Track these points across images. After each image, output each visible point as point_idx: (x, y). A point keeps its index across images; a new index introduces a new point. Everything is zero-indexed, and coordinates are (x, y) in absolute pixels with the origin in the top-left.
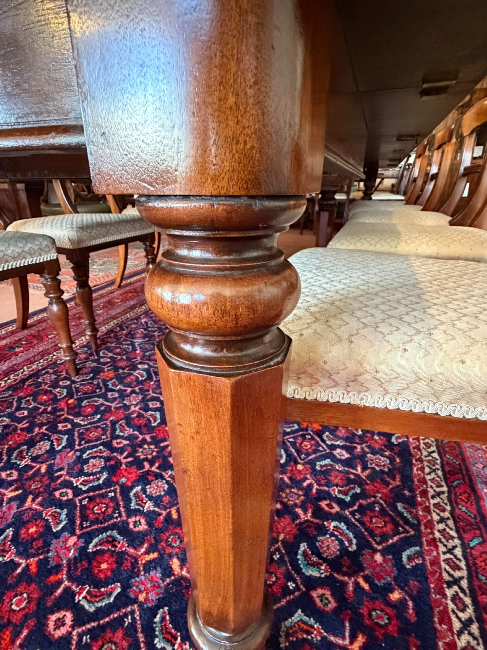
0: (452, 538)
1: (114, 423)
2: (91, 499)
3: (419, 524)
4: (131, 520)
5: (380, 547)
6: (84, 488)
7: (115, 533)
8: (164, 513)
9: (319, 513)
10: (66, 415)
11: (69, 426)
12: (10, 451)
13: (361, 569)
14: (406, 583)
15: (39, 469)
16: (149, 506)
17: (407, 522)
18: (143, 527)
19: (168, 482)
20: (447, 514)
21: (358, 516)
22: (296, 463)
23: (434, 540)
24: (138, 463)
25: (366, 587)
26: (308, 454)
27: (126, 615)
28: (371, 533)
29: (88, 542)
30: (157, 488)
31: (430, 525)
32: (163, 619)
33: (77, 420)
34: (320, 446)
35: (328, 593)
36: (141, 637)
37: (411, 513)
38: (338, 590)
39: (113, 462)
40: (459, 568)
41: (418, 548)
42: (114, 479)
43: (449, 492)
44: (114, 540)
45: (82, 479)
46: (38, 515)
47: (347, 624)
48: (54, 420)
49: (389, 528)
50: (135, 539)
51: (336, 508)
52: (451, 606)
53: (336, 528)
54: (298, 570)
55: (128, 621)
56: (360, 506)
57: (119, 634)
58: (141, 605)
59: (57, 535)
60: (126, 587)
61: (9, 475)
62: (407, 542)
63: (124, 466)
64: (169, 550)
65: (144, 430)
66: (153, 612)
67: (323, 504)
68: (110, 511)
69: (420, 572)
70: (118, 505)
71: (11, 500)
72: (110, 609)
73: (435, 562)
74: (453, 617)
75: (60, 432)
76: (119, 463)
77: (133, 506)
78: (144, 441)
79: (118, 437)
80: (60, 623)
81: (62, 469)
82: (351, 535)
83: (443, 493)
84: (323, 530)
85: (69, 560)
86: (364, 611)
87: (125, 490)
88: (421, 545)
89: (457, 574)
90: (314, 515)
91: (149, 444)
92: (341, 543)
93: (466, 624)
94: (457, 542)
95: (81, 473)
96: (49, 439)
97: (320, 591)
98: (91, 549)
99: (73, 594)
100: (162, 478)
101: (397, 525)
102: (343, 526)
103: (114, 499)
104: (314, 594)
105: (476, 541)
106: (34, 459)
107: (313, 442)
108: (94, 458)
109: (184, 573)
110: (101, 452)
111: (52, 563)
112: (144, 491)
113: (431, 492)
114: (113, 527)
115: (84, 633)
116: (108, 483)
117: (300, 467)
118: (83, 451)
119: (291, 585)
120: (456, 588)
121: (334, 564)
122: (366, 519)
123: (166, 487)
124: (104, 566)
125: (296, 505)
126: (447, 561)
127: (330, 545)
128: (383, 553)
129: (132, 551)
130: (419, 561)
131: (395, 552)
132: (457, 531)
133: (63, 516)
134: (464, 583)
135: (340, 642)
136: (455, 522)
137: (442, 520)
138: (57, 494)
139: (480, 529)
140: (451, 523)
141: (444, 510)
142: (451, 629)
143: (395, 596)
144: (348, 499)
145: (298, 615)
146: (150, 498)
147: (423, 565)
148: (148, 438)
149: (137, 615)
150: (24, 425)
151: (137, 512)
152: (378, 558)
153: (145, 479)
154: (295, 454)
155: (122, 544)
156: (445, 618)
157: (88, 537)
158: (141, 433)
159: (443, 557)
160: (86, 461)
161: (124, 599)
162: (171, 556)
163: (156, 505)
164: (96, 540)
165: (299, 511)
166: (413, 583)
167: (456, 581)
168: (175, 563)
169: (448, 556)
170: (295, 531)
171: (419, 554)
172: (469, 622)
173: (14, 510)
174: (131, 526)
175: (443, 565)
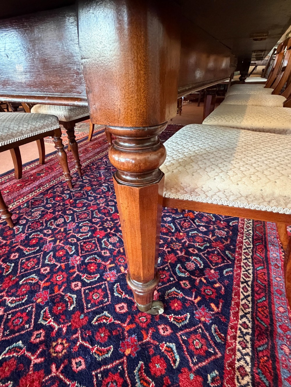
0: (249, 266)
1: (92, 211)
2: (85, 243)
3: (235, 260)
4: (103, 252)
5: (214, 268)
6: (81, 238)
7: (96, 256)
8: (117, 250)
9: (188, 253)
10: (69, 207)
11: (72, 212)
12: (46, 222)
13: (204, 275)
14: (223, 281)
15: (60, 230)
16: (110, 246)
17: (229, 258)
18: (108, 254)
19: (118, 237)
20: (249, 257)
21: (206, 255)
22: (180, 232)
23: (240, 266)
24: (105, 229)
25: (205, 281)
26: (186, 229)
27: (102, 285)
28: (211, 262)
29: (85, 259)
30: (114, 239)
31: (240, 260)
32: (117, 287)
33: (75, 209)
34: (192, 225)
35: (187, 283)
36: (109, 292)
37: (232, 255)
38: (192, 282)
39: (93, 228)
40: (249, 277)
41: (232, 269)
42: (94, 235)
43: (253, 248)
44: (96, 258)
45: (80, 234)
46: (62, 248)
47: (194, 293)
48: (65, 209)
49: (220, 261)
50: (105, 259)
51: (196, 252)
52: (241, 290)
53: (195, 259)
54: (175, 273)
55: (103, 286)
56: (208, 251)
57: (100, 291)
58: (108, 282)
59: (71, 256)
60: (102, 275)
61: (48, 231)
62: (228, 266)
63: (98, 230)
64: (119, 264)
65: (107, 215)
66: (113, 284)
67: (190, 250)
68: (93, 248)
69: (230, 278)
70: (97, 246)
71: (50, 241)
72: (96, 282)
73: (239, 275)
74: (241, 294)
75: (68, 214)
76: (96, 229)
77: (103, 246)
78: (107, 220)
79: (95, 218)
80: (76, 286)
81: (70, 230)
82: (201, 262)
83: (250, 248)
84: (189, 260)
85: (78, 265)
86: (202, 289)
87: (99, 240)
88: (233, 268)
89: (247, 279)
90: (185, 254)
91: (109, 221)
92: (196, 265)
93: (246, 297)
94: (251, 268)
95: (79, 232)
96: (63, 217)
97: (184, 282)
98: (86, 261)
99: (81, 277)
100: (116, 236)
101: (224, 259)
102: (198, 259)
103: (94, 243)
104: (181, 282)
105: (260, 268)
106: (58, 225)
107: (189, 223)
108: (84, 226)
109: (126, 272)
110: (87, 224)
111: (71, 266)
112: (108, 241)
113: (244, 247)
114: (95, 254)
115: (86, 289)
116: (91, 237)
117: (181, 234)
118: (79, 223)
119: (172, 279)
120: (245, 284)
121: (192, 273)
122: (210, 257)
123: (118, 239)
124: (92, 268)
125: (177, 249)
126: (244, 275)
127: (191, 266)
128: (215, 270)
129: (103, 263)
130: (231, 274)
131: (221, 270)
132: (252, 263)
133: (73, 249)
134: (250, 283)
135: (190, 299)
136: (252, 260)
137: (246, 259)
138: (70, 240)
139: (264, 263)
140: (250, 260)
141: (248, 255)
142: (239, 298)
143: (217, 285)
144: (202, 248)
145: (174, 289)
146: (111, 243)
147: (233, 275)
148: (109, 218)
149: (107, 285)
150: (51, 211)
151: (105, 249)
152: (212, 271)
153: (108, 236)
154: (180, 228)
155: (99, 260)
156: (238, 294)
157: (85, 257)
158: (106, 216)
159: (242, 273)
160: (81, 227)
161: (101, 279)
162: (120, 266)
163: (113, 246)
164: (88, 258)
165: (179, 252)
166: (226, 281)
168: (122, 269)
169: (245, 272)
170: (176, 259)
171: (232, 271)
172: (248, 296)
173: (52, 245)
174: (103, 254)
175: (242, 276)
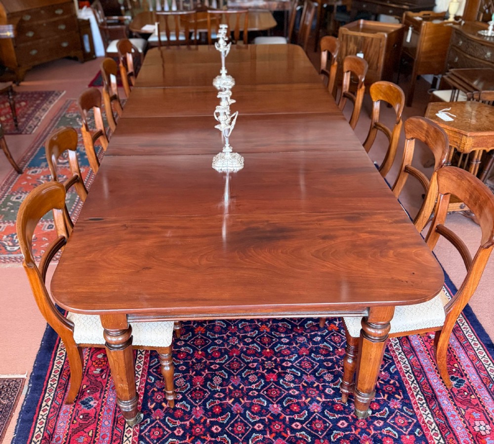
0: (404, 359)
3: (392, 357)
5: (382, 370)
14: (394, 377)
17: (388, 358)
20: (400, 351)
23: (399, 361)
25: (383, 382)
27: (315, 416)
31: (396, 357)
32: (327, 413)
36: (324, 419)
37: (388, 354)
40: (408, 367)
41: (394, 366)
43: (400, 342)
52: (408, 378)
55: (317, 417)
57: (317, 421)
60: (308, 410)
62: (391, 365)
64: (313, 396)
66: (323, 412)
69: (397, 373)
72: (309, 417)
73: (401, 368)
74: (409, 381)
80: (297, 426)
83: (397, 343)
86: (384, 389)
88: (395, 364)
89: (408, 369)
93: (413, 382)
94: (406, 359)
99: (293, 418)
105: (412, 357)
109: (324, 400)
113: (393, 344)
115: (307, 425)
120: (408, 373)
124: (295, 408)
126: (404, 367)
129: (300, 401)
130: (396, 370)
131: (388, 370)
132: (405, 356)
134: (410, 371)
135: (381, 398)
136: (404, 353)
137: (400, 353)
139: (412, 352)
140: (402, 353)
141: (399, 350)
142: (409, 384)
143: (392, 382)
147: (397, 370)
149: (318, 415)
152: (383, 373)
159: (402, 366)
161: (310, 413)
166: (396, 377)
167: (408, 372)
168: (319, 399)
169: (404, 365)
171: (396, 367)
172: (414, 381)
175: (403, 368)
